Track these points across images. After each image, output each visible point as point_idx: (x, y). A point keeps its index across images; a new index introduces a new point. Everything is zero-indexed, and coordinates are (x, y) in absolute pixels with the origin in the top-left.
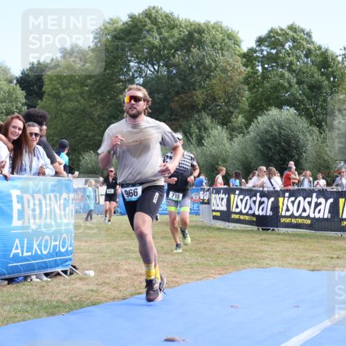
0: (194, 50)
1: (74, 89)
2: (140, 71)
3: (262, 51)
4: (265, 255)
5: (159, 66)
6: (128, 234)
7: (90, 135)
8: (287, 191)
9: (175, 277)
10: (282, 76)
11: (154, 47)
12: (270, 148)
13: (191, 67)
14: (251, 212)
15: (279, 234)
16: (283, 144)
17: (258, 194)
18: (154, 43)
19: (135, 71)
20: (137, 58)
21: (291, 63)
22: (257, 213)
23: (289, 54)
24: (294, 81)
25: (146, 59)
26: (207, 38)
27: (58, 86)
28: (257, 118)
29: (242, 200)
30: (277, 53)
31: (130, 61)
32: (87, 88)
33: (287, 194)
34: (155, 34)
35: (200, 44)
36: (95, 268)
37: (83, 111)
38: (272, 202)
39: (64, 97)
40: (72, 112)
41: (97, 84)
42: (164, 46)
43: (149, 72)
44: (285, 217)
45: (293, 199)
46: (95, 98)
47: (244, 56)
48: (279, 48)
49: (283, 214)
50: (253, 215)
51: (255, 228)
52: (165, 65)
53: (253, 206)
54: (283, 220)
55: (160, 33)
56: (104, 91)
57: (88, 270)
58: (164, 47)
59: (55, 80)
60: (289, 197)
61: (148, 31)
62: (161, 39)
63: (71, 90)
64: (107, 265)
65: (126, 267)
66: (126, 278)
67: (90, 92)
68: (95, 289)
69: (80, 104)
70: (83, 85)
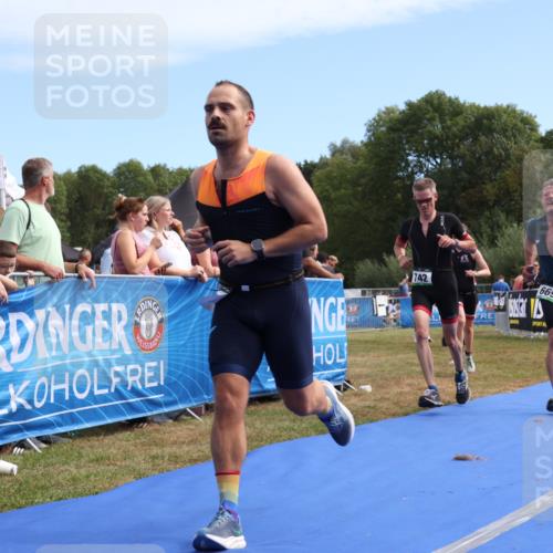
0: (482, 138)
1: (346, 190)
2: (420, 167)
5: (442, 159)
11: (435, 137)
13: (480, 158)
18: (435, 133)
19: (415, 166)
20: (417, 150)
25: (427, 151)
26: (497, 124)
27: (328, 187)
31: (409, 155)
32: (360, 189)
34: (437, 122)
35: (490, 131)
36: (373, 383)
37: (357, 214)
39: (335, 199)
40: (344, 216)
41: (372, 183)
42: (447, 136)
43: (430, 166)
46: (370, 199)
47: (542, 140)
52: (450, 157)
55: (442, 121)
56: (380, 190)
57: (364, 385)
58: (448, 138)
61: (428, 120)
62: (443, 128)
63: (343, 191)
64: (386, 379)
65: (408, 381)
66: (409, 393)
67: (363, 192)
68: (372, 405)
69: (353, 207)
70: (356, 185)
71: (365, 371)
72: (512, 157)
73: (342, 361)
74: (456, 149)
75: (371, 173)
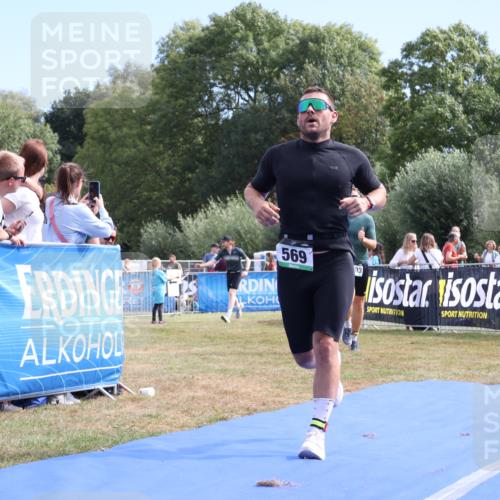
0: (309, 67)
1: (131, 128)
2: (227, 100)
3: (412, 64)
4: (418, 363)
5: (256, 92)
6: (210, 337)
7: (154, 197)
8: (451, 270)
9: (278, 395)
10: (441, 102)
11: (248, 63)
12: (425, 211)
14: (396, 303)
15: (439, 335)
16: (445, 203)
18: (248, 58)
19: (222, 100)
20: (224, 80)
21: (456, 82)
22: (405, 304)
23: (452, 68)
24: (460, 108)
25: (237, 81)
26: (328, 49)
27: (106, 124)
28: (404, 166)
29: (382, 285)
30: (434, 68)
31: (214, 85)
32: (149, 127)
33: (451, 275)
34: (251, 44)
35: (319, 59)
36: (157, 384)
37: (144, 160)
38: (429, 287)
39: (115, 141)
40: (127, 164)
41: (164, 121)
42: (263, 62)
43: (241, 101)
44: (448, 309)
45: (459, 281)
46: (161, 142)
47: (384, 72)
48: (437, 60)
49: (445, 304)
50: (400, 307)
51: (403, 327)
52: (266, 90)
54: (444, 314)
55: (258, 43)
56: (175, 130)
57: (146, 387)
58: (264, 64)
59: (101, 117)
60: (454, 279)
61: (240, 40)
62: (259, 52)
63: (125, 130)
64: (175, 380)
65: (204, 383)
66: (204, 398)
67: (153, 132)
68: (154, 414)
69: (138, 150)
70: (143, 122)
71: (148, 368)
72: (348, 94)
73: (119, 354)
74: (275, 79)
75: (164, 107)
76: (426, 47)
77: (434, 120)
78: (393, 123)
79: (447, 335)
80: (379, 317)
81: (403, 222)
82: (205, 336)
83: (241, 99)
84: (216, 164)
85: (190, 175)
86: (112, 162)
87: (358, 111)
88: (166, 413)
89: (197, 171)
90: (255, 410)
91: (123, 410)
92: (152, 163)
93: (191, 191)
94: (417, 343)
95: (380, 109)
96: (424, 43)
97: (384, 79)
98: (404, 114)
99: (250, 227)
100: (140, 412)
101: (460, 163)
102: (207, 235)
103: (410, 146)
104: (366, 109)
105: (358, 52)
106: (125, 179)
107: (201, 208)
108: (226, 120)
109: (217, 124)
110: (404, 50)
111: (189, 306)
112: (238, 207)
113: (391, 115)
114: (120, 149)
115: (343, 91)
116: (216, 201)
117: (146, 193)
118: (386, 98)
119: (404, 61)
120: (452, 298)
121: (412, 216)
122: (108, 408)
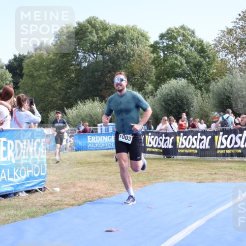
0: (119, 44)
1: (43, 70)
2: (85, 58)
3: (163, 43)
4: (169, 173)
5: (97, 55)
6: (80, 163)
7: (54, 100)
8: (182, 132)
9: (111, 190)
10: (176, 59)
11: (94, 42)
12: (170, 105)
13: (118, 55)
14: (159, 146)
15: (177, 160)
16: (178, 102)
17: (163, 135)
18: (93, 40)
19: (82, 58)
20: (83, 50)
21: (182, 50)
22: (163, 147)
23: (180, 44)
24: (184, 61)
25: (89, 50)
26: (127, 36)
27: (32, 69)
28: (161, 86)
29: (153, 139)
30: (172, 44)
31: (79, 52)
32: (51, 70)
33: (182, 134)
34: (94, 34)
35: (123, 40)
36: (60, 186)
37: (49, 84)
38: (173, 140)
39: (36, 76)
40: (42, 86)
41: (58, 67)
42: (100, 42)
43: (91, 59)
44: (181, 149)
45: (185, 137)
46: (56, 77)
47: (151, 46)
48: (174, 41)
49: (180, 147)
50: (161, 148)
51: (162, 156)
52: (101, 54)
53: (160, 142)
54: (179, 151)
55: (97, 34)
56: (62, 71)
57: (55, 187)
59: (31, 66)
60: (183, 136)
61: (90, 33)
62: (98, 38)
63: (41, 72)
64: (68, 184)
65: (80, 185)
66: (80, 192)
67: (53, 72)
68: (60, 199)
69: (47, 81)
70: (48, 68)
71: (56, 178)
72: (136, 55)
73: (44, 174)
74: (105, 49)
75: (57, 62)
76: (169, 35)
77: (173, 66)
78: (156, 68)
79: (181, 160)
80: (152, 152)
81: (161, 110)
82: (78, 163)
83: (91, 58)
84: (80, 86)
85: (69, 91)
86: (35, 85)
87: (141, 63)
88: (65, 199)
89: (72, 89)
90: (102, 197)
91: (47, 198)
92: (52, 86)
93: (70, 98)
94: (168, 164)
95: (150, 62)
96: (168, 33)
97: (152, 49)
98: (161, 64)
99: (95, 113)
100: (54, 199)
101: (184, 85)
102: (77, 116)
103: (163, 78)
104: (144, 61)
105: (140, 37)
106: (41, 93)
107: (74, 105)
108: (84, 67)
109: (80, 68)
110: (160, 37)
111: (71, 148)
112: (90, 104)
113: (155, 64)
114: (39, 80)
115: (134, 54)
116: (81, 102)
117: (50, 99)
118: (153, 57)
119: (160, 41)
120: (182, 144)
121: (165, 107)
122: (40, 197)
